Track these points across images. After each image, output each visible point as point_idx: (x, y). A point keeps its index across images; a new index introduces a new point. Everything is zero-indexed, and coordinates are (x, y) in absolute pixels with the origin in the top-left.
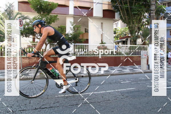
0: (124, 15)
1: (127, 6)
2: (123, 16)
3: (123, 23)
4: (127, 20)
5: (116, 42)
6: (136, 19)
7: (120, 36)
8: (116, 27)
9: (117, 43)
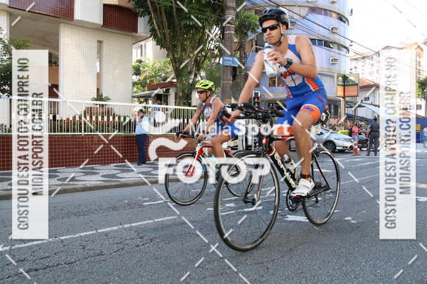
0: (162, 27)
1: (170, 4)
2: (159, 29)
3: (159, 47)
4: (168, 40)
5: (139, 97)
6: (192, 39)
7: (152, 81)
8: (142, 56)
9: (142, 100)
